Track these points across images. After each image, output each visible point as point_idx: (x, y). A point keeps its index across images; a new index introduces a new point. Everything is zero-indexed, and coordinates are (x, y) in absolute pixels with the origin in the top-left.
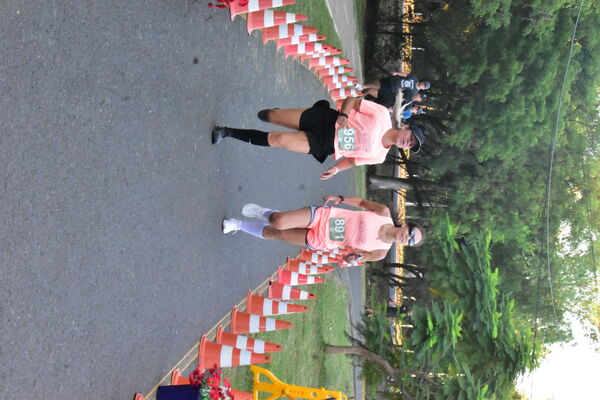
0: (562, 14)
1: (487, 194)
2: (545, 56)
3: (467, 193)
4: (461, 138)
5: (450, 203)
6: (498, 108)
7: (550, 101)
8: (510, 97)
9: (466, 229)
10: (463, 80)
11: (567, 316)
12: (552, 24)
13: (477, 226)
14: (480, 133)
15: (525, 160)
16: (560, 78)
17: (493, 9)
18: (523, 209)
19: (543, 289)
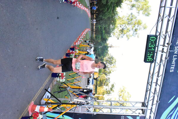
0: (111, 2)
1: (103, 22)
2: (109, 7)
3: (101, 22)
4: (101, 16)
5: (99, 23)
6: (104, 13)
7: (110, 12)
8: (106, 12)
9: (101, 26)
10: (101, 10)
11: (111, 34)
12: (110, 3)
13: (102, 25)
14: (103, 16)
15: (107, 18)
16: (111, 9)
17: (104, 2)
18: (107, 24)
19: (109, 32)
